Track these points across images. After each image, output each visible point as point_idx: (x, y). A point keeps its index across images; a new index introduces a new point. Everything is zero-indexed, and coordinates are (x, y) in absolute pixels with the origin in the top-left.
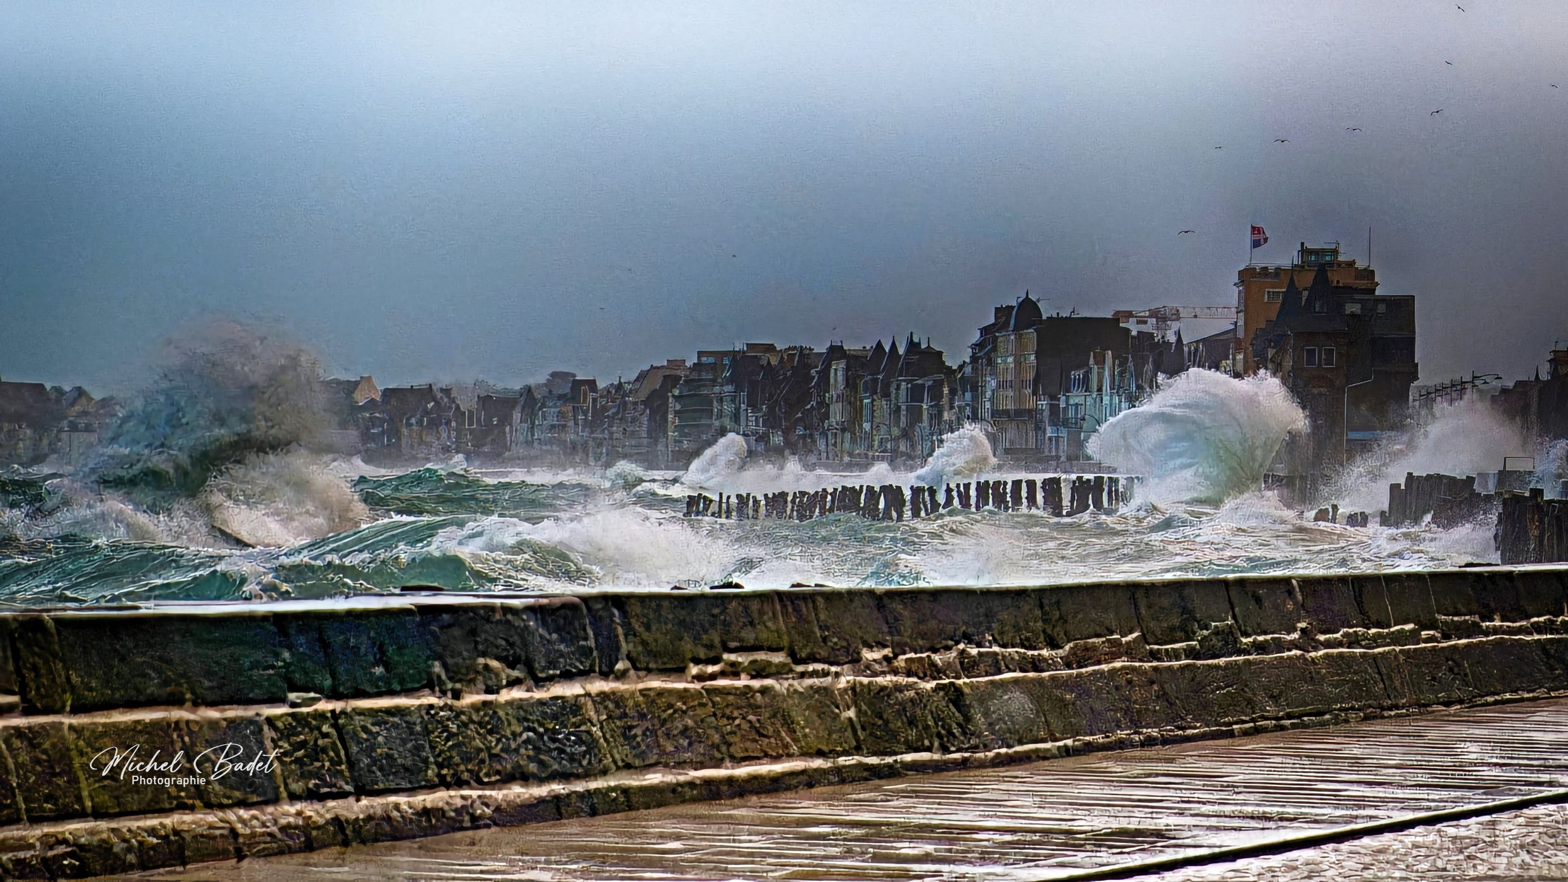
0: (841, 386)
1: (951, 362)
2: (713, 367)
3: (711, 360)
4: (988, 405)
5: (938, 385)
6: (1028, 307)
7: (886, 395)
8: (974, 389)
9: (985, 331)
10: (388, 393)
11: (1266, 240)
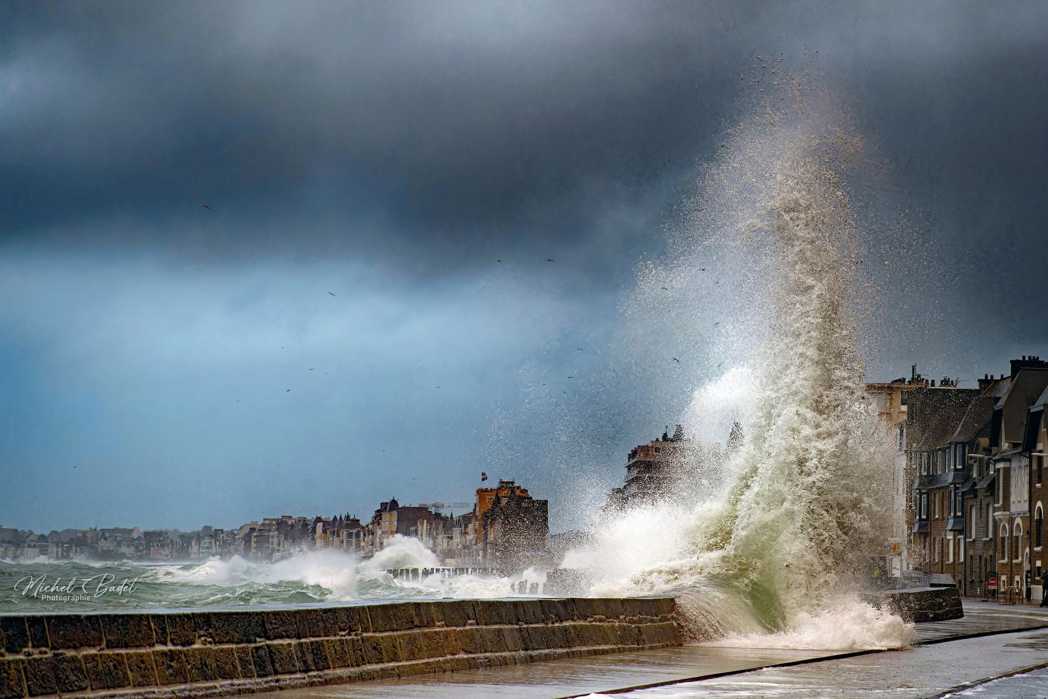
0: (321, 531)
1: (363, 523)
2: (269, 525)
3: (268, 522)
4: (378, 540)
5: (358, 532)
6: (394, 503)
7: (338, 536)
8: (373, 534)
9: (378, 511)
10: (146, 534)
11: (486, 478)
